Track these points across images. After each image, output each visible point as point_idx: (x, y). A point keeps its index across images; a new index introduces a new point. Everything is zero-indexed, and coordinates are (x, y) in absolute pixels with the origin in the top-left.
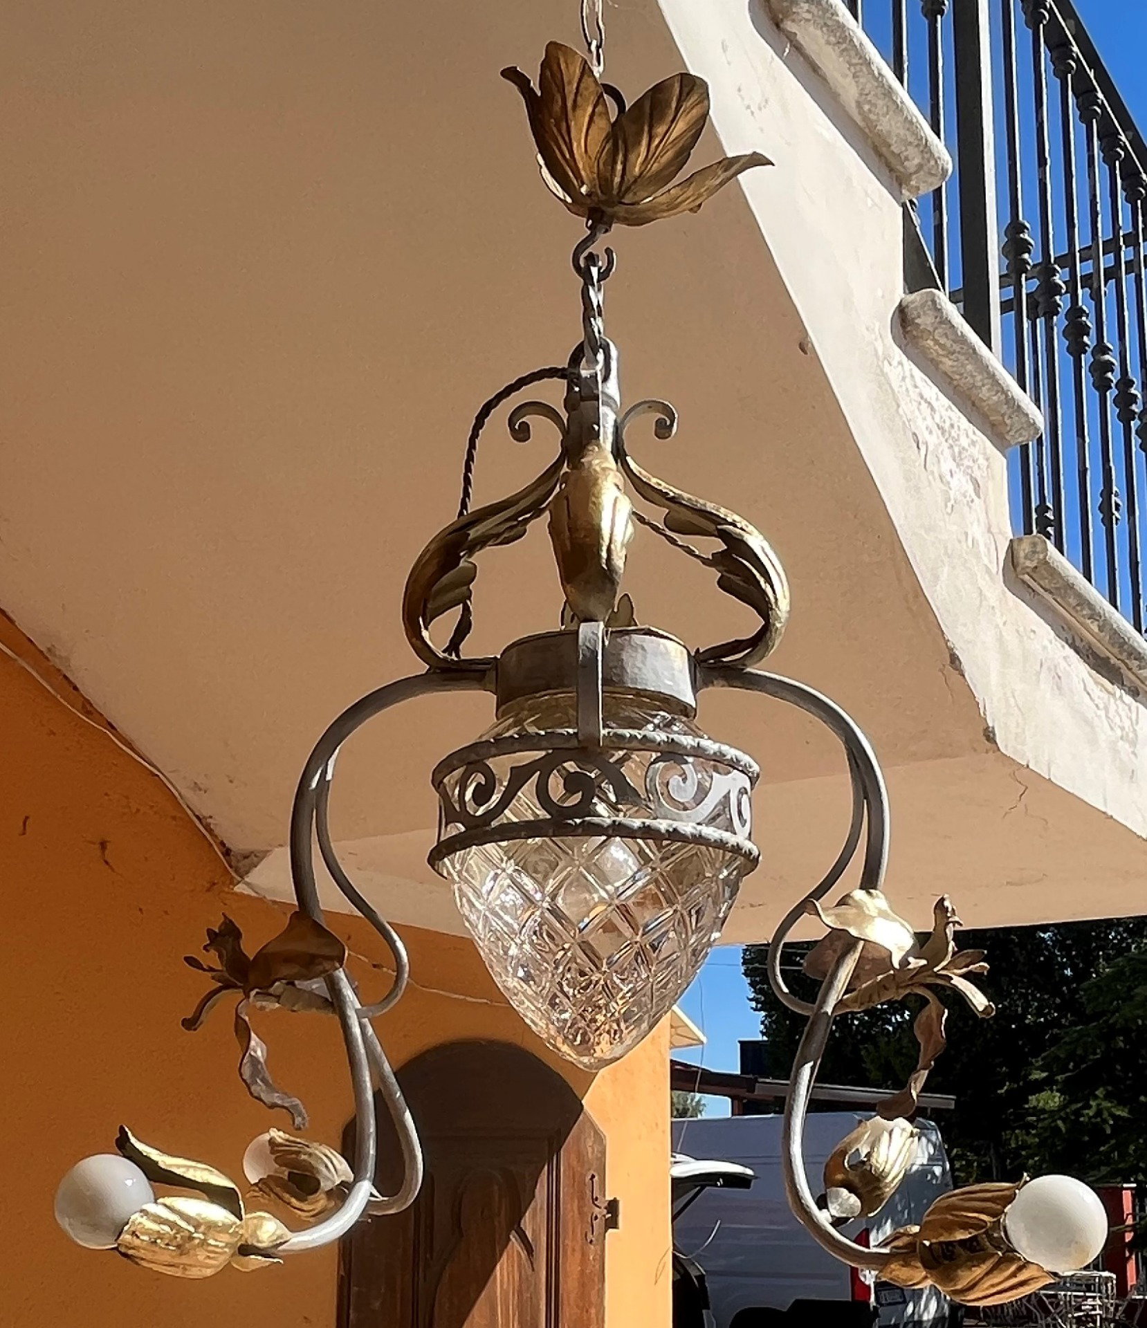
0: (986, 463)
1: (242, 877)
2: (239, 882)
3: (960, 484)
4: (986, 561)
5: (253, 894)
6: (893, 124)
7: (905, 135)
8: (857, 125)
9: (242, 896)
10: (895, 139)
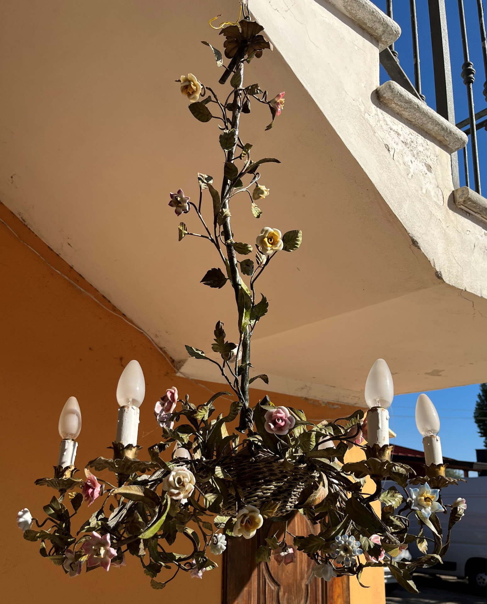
0: (436, 158)
1: (178, 370)
2: (178, 372)
3: (417, 167)
4: (435, 200)
5: (184, 377)
6: (364, 13)
7: (372, 18)
8: (347, 17)
9: (179, 377)
10: (368, 20)
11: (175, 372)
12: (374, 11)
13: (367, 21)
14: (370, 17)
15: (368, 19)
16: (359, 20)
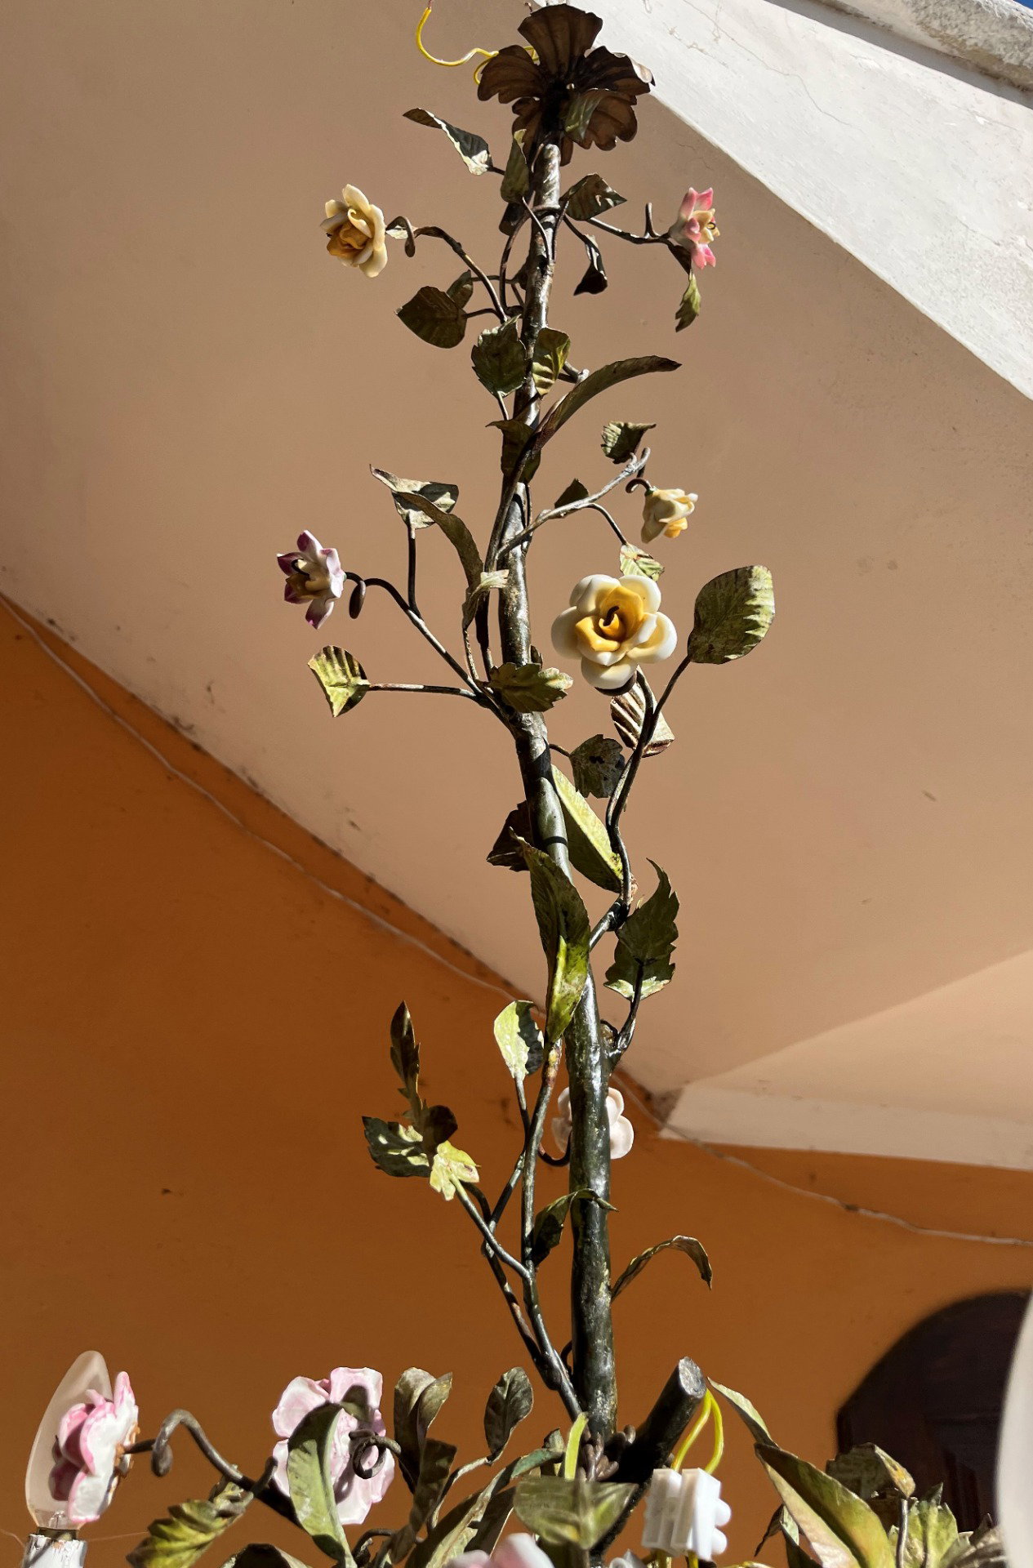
1: (664, 1122)
2: (664, 1128)
5: (682, 1139)
6: (987, 29)
7: (1013, 35)
8: (937, 52)
9: (671, 1143)
10: (1002, 47)
11: (658, 1129)
12: (1017, 14)
13: (1000, 50)
14: (1007, 34)
15: (1003, 41)
16: (976, 51)
